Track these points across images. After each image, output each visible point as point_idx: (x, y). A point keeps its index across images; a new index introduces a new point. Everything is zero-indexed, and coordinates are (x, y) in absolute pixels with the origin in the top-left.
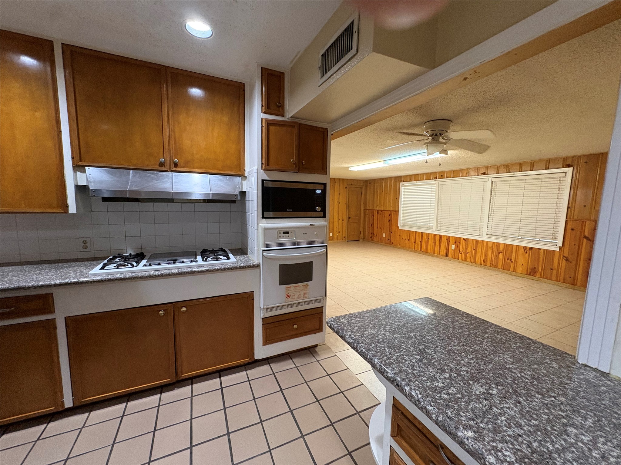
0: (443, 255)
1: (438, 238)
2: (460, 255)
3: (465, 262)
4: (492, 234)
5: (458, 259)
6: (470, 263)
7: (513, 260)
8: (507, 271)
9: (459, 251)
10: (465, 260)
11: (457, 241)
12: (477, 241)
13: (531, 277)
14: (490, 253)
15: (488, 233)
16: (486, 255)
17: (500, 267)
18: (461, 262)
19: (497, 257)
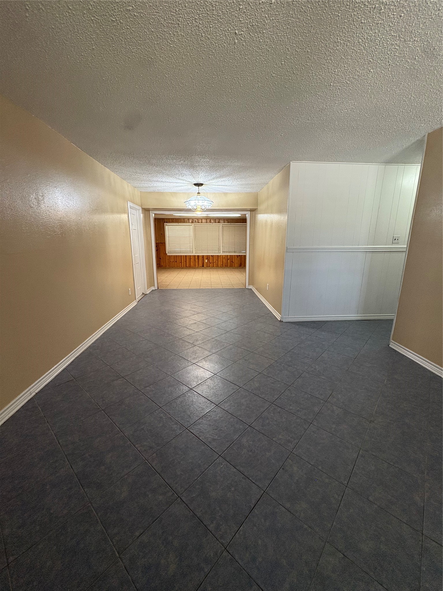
0: (201, 267)
1: (196, 257)
2: (210, 264)
3: (213, 267)
4: (225, 251)
5: (210, 267)
6: (216, 267)
7: (233, 262)
8: (232, 267)
9: (210, 262)
10: (213, 266)
11: (208, 257)
12: (218, 256)
13: (240, 267)
14: (224, 260)
15: (223, 251)
16: (223, 262)
17: (229, 266)
18: (211, 268)
19: (227, 261)
